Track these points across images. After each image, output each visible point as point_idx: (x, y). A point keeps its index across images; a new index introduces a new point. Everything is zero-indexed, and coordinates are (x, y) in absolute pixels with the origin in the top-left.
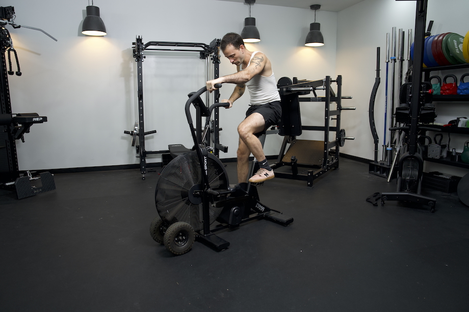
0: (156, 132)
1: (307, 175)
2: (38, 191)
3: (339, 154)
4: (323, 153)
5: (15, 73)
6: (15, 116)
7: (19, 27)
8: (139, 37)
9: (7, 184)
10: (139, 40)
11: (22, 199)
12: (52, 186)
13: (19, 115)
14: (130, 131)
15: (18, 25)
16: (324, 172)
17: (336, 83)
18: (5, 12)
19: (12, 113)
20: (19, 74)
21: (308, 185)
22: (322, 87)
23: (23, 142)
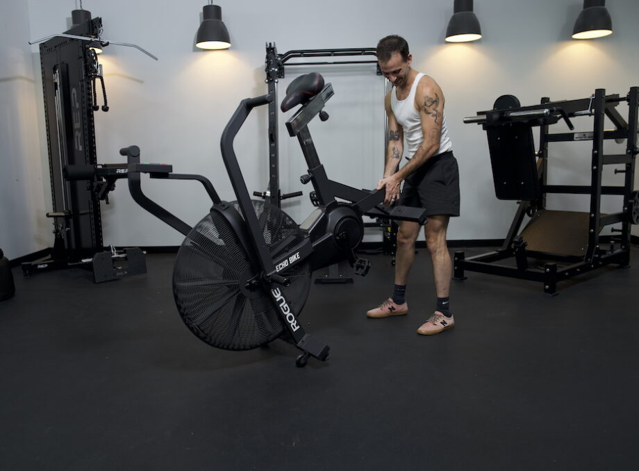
0: (302, 194)
1: (543, 272)
2: (121, 274)
3: (629, 239)
4: (588, 235)
5: (100, 108)
6: (100, 167)
7: (108, 44)
8: (270, 44)
9: (84, 261)
10: (271, 50)
11: (100, 283)
12: (143, 269)
13: (105, 166)
14: (262, 192)
15: (106, 41)
16: (585, 269)
17: (625, 103)
18: (92, 25)
19: (98, 163)
20: (105, 109)
21: (546, 291)
22: (588, 111)
23: (107, 203)
